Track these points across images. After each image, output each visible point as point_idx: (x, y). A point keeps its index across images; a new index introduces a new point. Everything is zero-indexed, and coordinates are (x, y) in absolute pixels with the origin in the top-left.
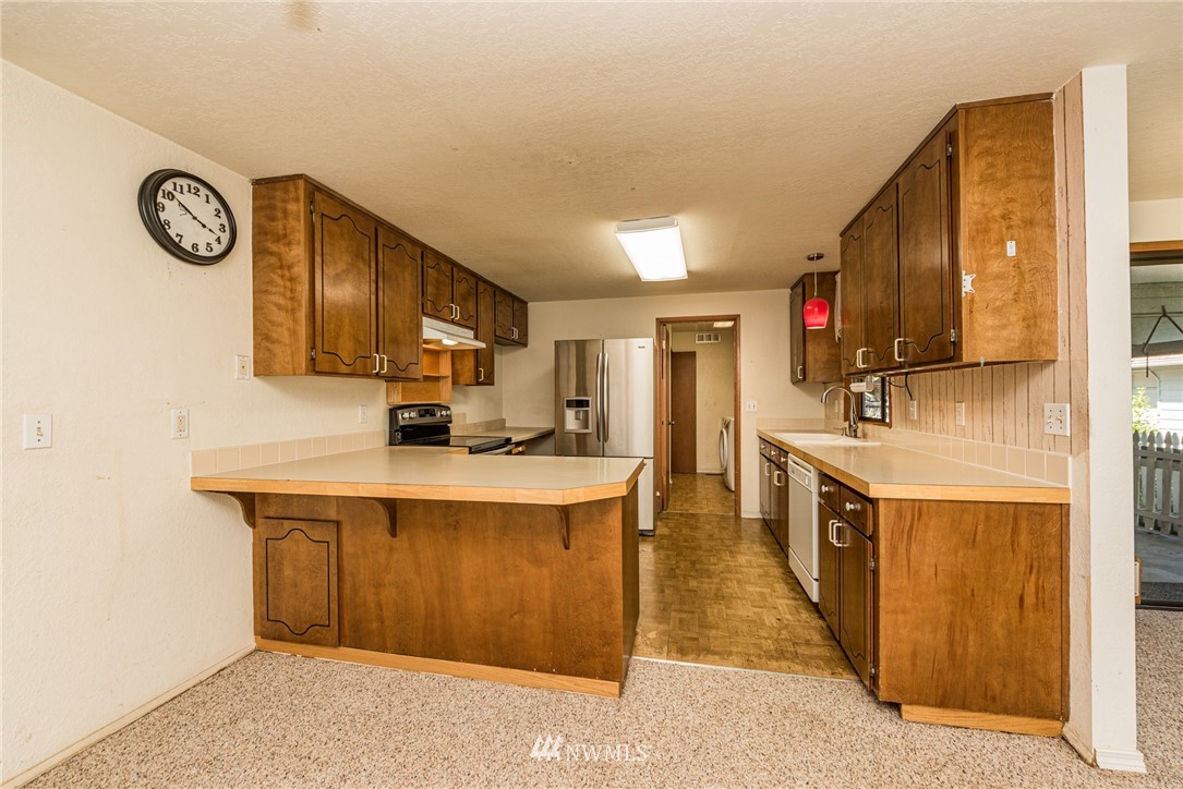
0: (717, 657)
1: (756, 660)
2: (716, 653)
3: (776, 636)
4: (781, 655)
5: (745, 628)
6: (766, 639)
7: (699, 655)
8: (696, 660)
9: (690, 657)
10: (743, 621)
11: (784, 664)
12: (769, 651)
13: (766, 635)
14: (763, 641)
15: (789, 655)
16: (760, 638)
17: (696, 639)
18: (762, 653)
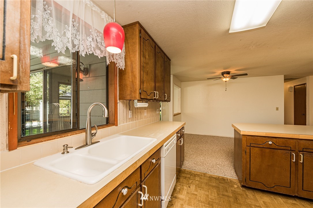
0: (213, 177)
1: (203, 175)
2: (214, 178)
3: (194, 181)
4: (195, 175)
5: (203, 185)
6: (197, 181)
7: (218, 178)
8: (219, 177)
9: (221, 177)
10: (203, 188)
11: (196, 173)
12: (198, 177)
13: (197, 182)
14: (198, 180)
15: (193, 175)
16: (199, 181)
17: (220, 183)
18: (200, 176)
